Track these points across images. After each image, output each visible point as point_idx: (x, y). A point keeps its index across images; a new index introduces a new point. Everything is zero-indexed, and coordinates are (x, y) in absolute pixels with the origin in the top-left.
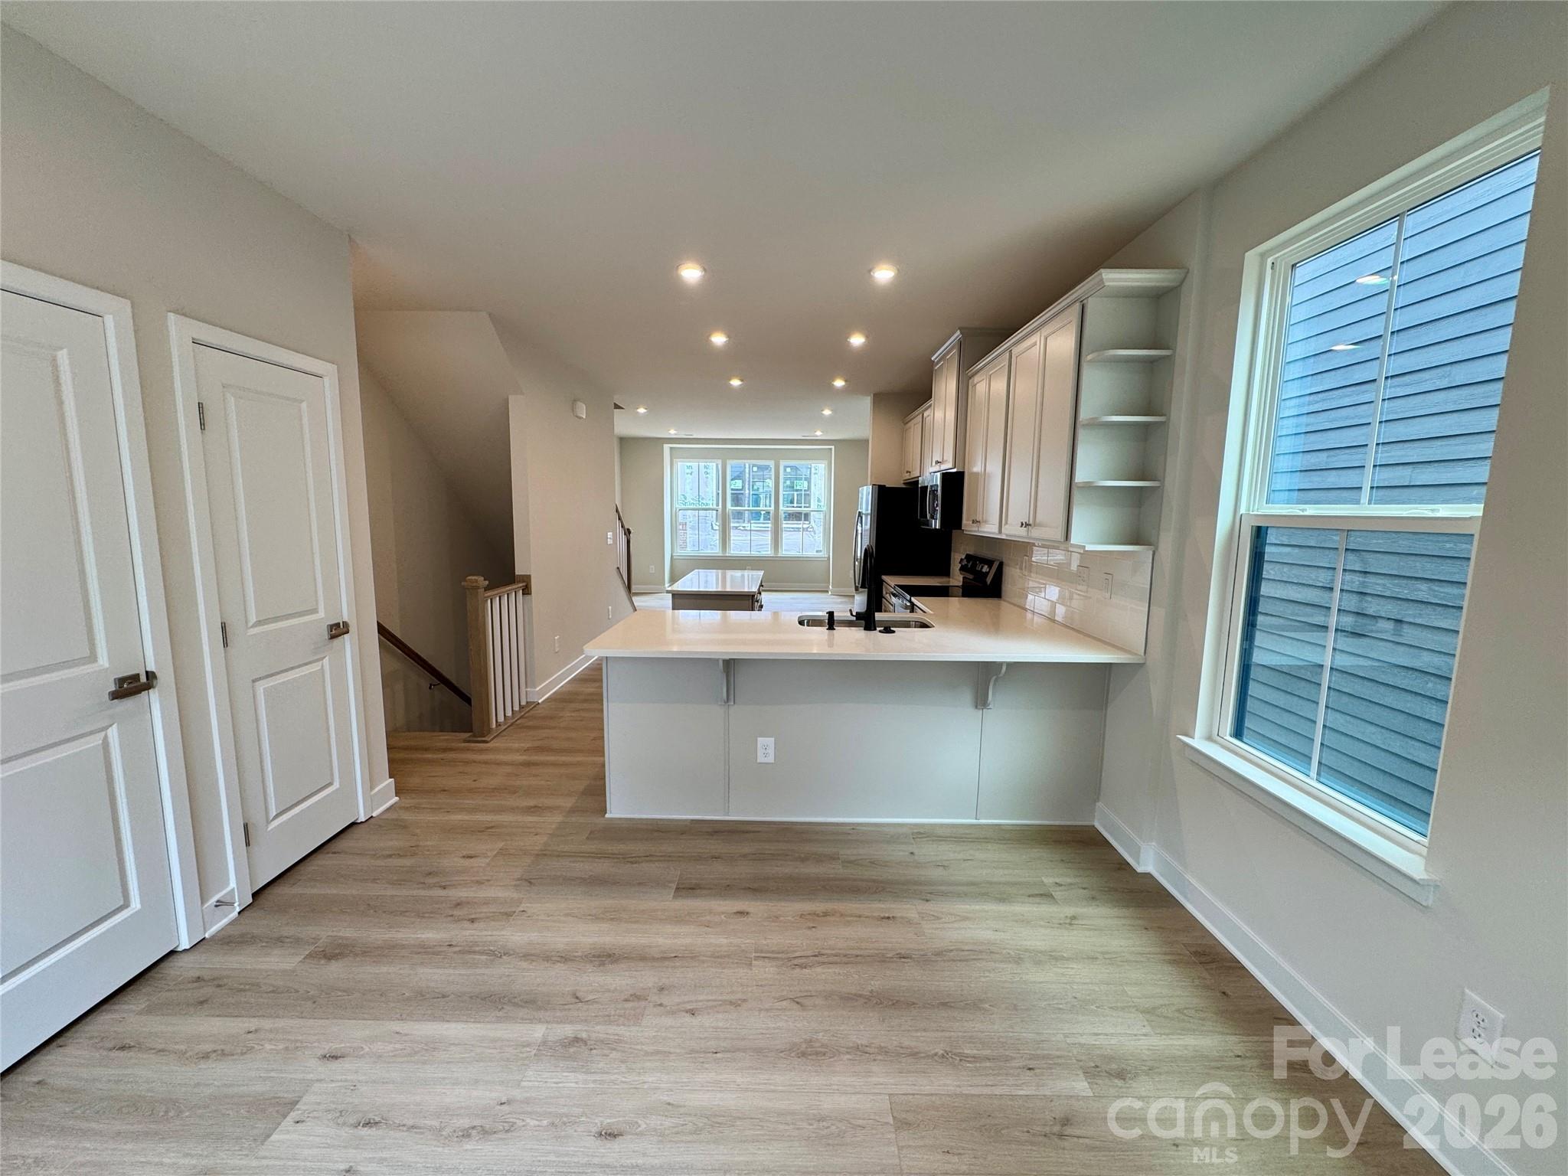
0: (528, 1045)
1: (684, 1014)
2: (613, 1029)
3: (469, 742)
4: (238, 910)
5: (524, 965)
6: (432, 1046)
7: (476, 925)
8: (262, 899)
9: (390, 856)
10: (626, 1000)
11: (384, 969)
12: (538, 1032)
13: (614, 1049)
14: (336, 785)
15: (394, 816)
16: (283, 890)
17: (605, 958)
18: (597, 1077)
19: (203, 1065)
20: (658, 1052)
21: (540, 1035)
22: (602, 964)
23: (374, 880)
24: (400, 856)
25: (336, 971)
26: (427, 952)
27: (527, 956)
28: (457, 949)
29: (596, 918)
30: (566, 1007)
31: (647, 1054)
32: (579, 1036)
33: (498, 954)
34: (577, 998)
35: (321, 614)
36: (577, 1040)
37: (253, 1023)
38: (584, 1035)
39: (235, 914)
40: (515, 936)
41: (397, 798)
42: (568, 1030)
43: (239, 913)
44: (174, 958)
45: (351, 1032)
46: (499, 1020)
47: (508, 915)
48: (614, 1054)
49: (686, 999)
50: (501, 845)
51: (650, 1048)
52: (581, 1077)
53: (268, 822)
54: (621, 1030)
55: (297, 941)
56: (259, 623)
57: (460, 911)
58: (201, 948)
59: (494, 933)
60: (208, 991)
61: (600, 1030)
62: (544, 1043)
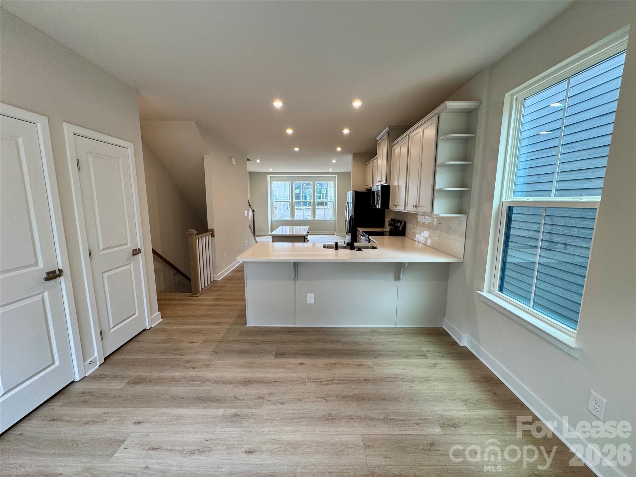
0: (217, 417)
1: (279, 404)
2: (250, 410)
3: (190, 296)
4: (99, 365)
5: (214, 385)
6: (178, 418)
7: (195, 370)
8: (109, 360)
9: (159, 343)
10: (256, 399)
11: (158, 388)
12: (221, 412)
13: (251, 418)
14: (137, 314)
15: (160, 326)
16: (117, 357)
17: (247, 382)
18: (245, 429)
19: (87, 426)
20: (268, 419)
21: (222, 413)
22: (246, 385)
23: (153, 353)
24: (163, 343)
25: (139, 389)
26: (175, 381)
27: (216, 382)
28: (188, 379)
29: (243, 366)
30: (232, 402)
31: (264, 420)
32: (237, 413)
33: (204, 381)
34: (236, 398)
35: (129, 245)
36: (236, 415)
37: (105, 410)
38: (239, 413)
39: (97, 366)
40: (210, 374)
41: (162, 319)
42: (233, 411)
43: (99, 366)
44: (74, 384)
45: (145, 413)
46: (205, 407)
47: (208, 366)
48: (251, 420)
49: (280, 398)
50: (204, 338)
51: (266, 418)
52: (238, 429)
53: (110, 330)
54: (254, 411)
55: (123, 377)
56: (104, 249)
57: (189, 364)
58: (84, 380)
59: (203, 373)
60: (88, 397)
61: (246, 411)
62: (223, 416)
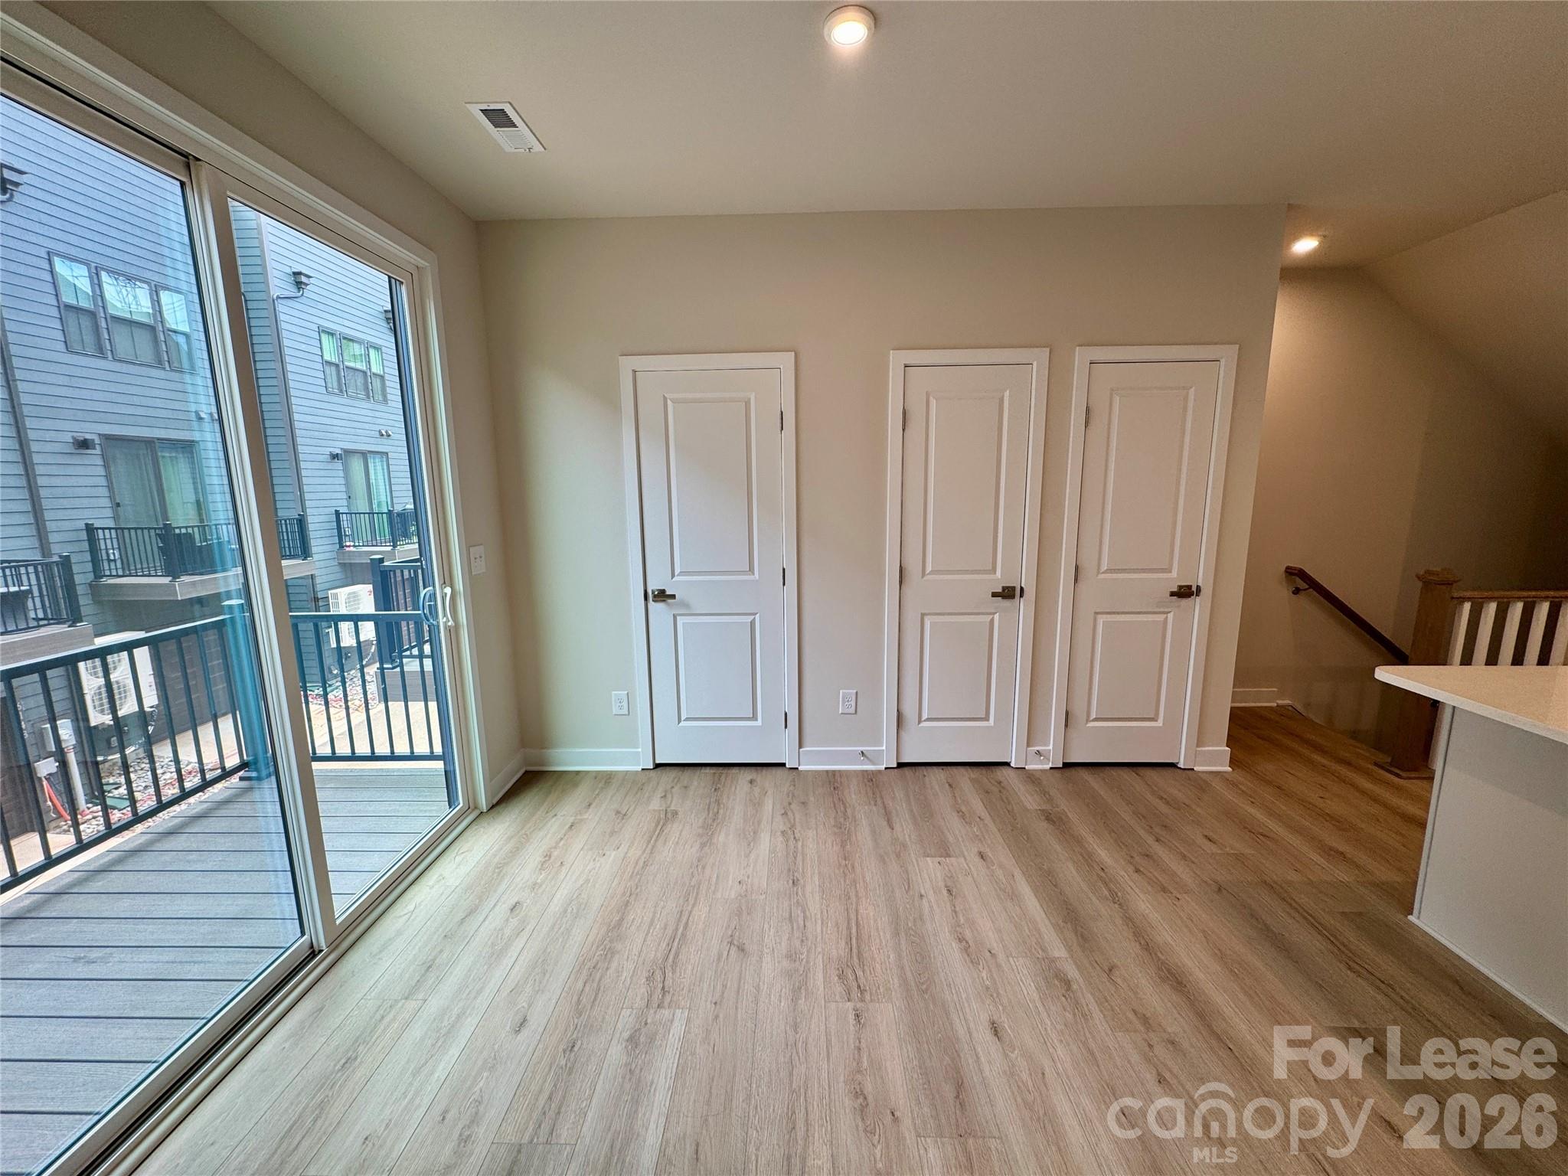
4: (1050, 765)
5: (1119, 921)
12: (1059, 951)
13: (1074, 1014)
14: (1160, 723)
20: (1092, 1054)
22: (1163, 980)
25: (1041, 827)
27: (1128, 919)
28: (1102, 874)
30: (1096, 965)
31: (1085, 1044)
32: (1072, 983)
34: (1110, 970)
35: (1174, 574)
36: (1067, 984)
38: (1075, 987)
39: (1048, 767)
40: (1143, 903)
41: (1230, 769)
43: (1051, 768)
44: (1006, 767)
46: (1056, 926)
47: (1164, 890)
48: (1069, 1016)
51: (1092, 1044)
52: (1036, 996)
53: (1088, 721)
54: (1097, 1014)
55: (1050, 800)
56: (1109, 571)
57: (1142, 861)
58: (1020, 771)
59: (1137, 891)
61: (1089, 1001)
